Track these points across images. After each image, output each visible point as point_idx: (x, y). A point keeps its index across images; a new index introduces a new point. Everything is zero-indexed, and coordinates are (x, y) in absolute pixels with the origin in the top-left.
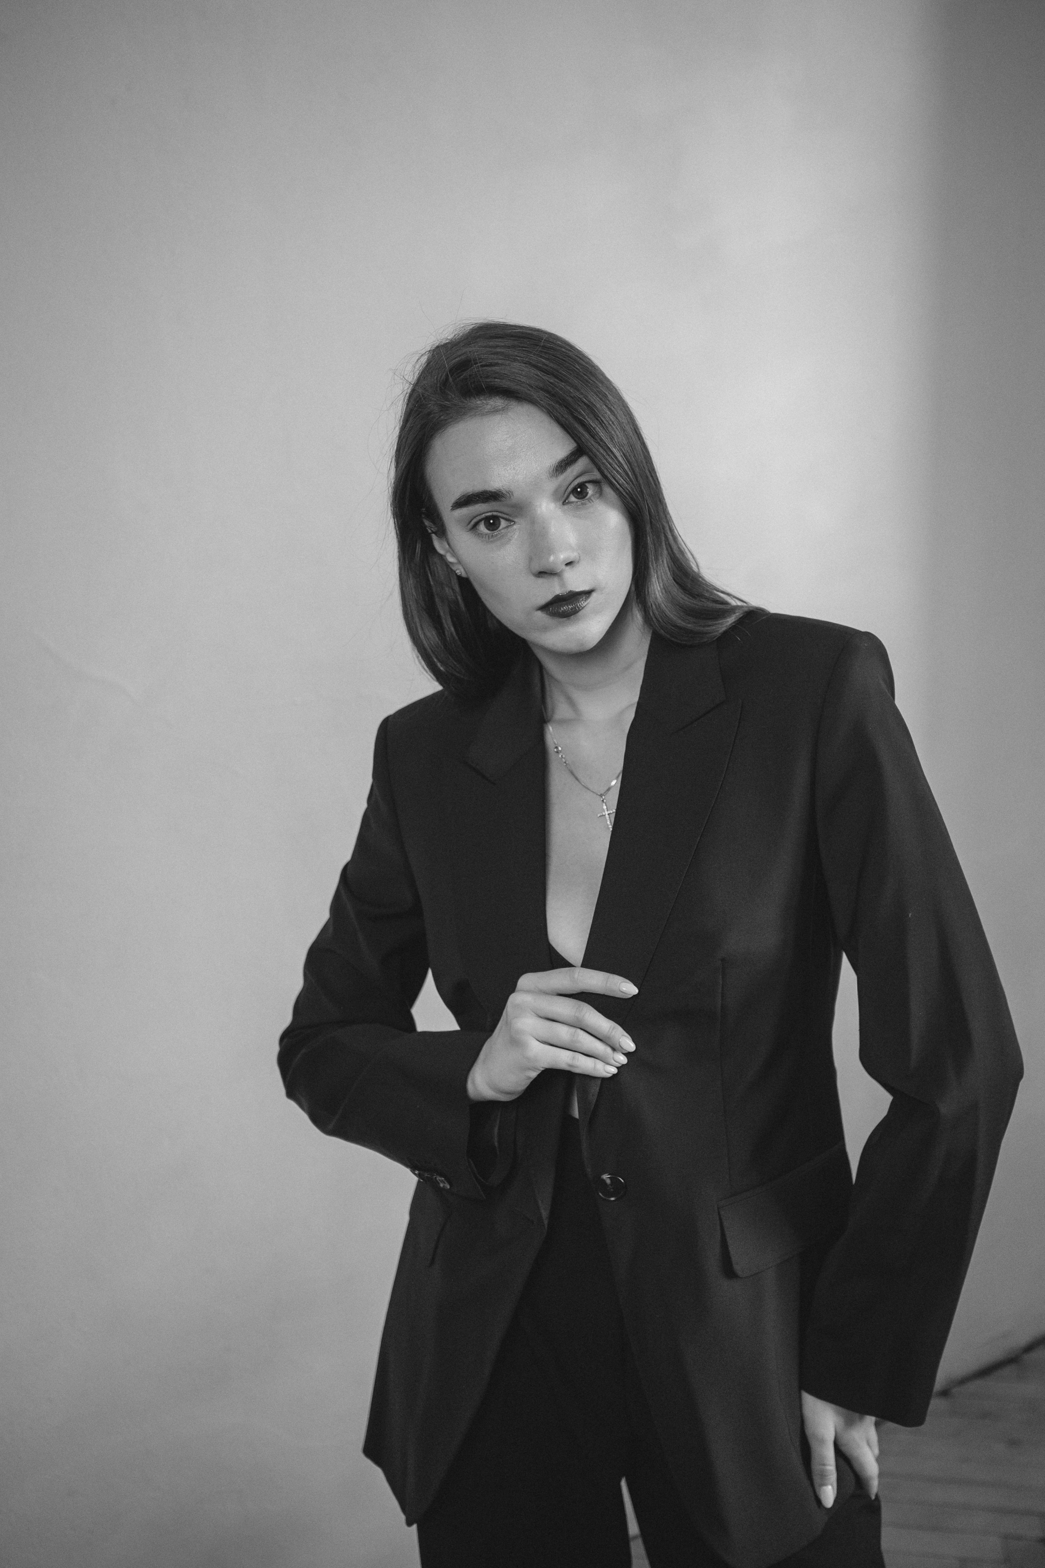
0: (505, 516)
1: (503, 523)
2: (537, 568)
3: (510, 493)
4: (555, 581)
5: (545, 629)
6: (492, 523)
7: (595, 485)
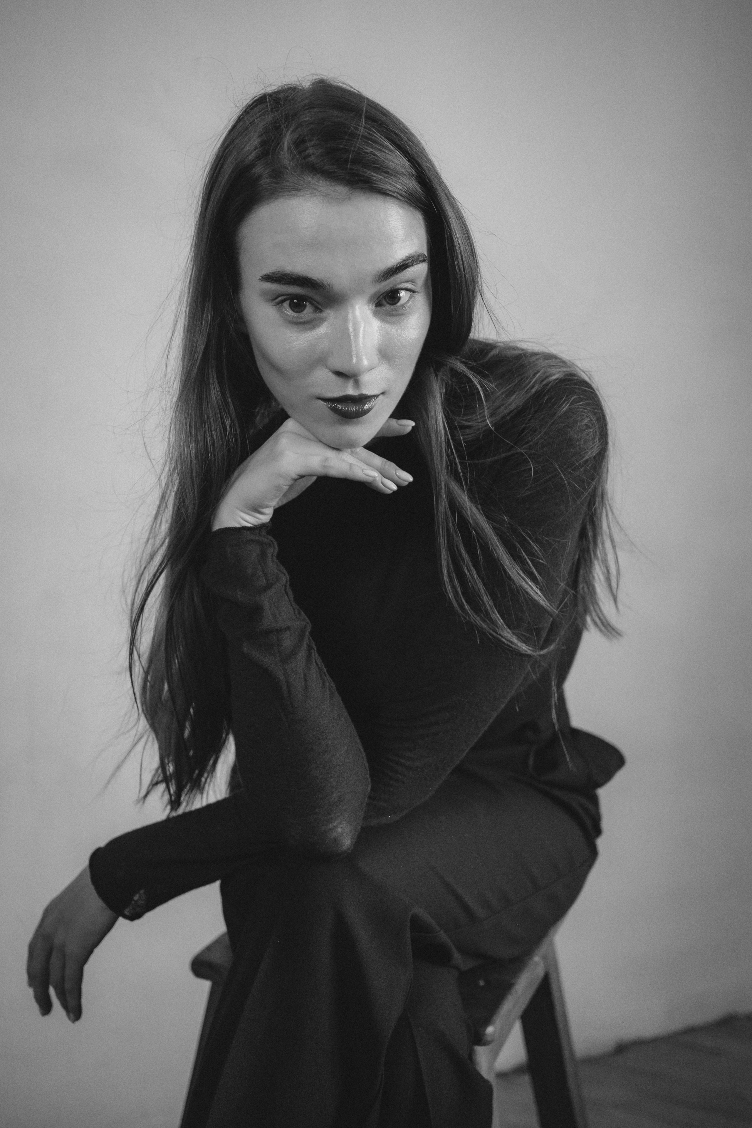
1: (310, 308)
7: (409, 293)
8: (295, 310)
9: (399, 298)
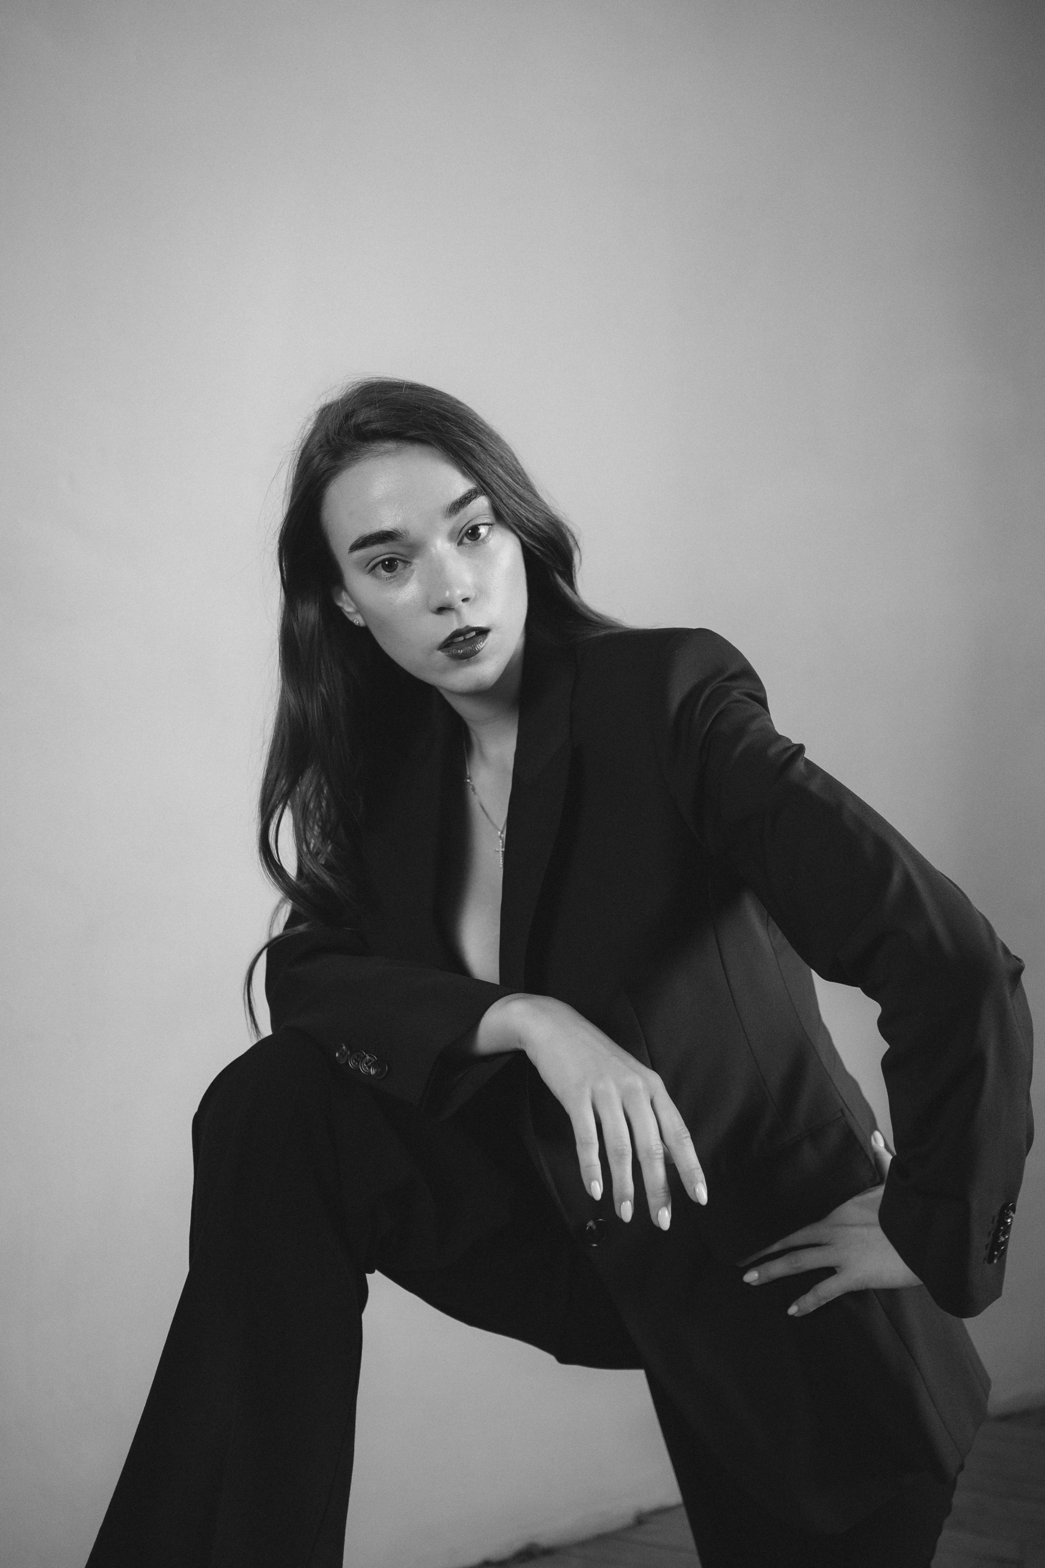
0: (402, 558)
1: (400, 565)
2: (436, 603)
3: (407, 532)
4: (453, 616)
5: (444, 670)
6: (390, 565)
7: (487, 527)
8: (388, 570)
9: (480, 535)
